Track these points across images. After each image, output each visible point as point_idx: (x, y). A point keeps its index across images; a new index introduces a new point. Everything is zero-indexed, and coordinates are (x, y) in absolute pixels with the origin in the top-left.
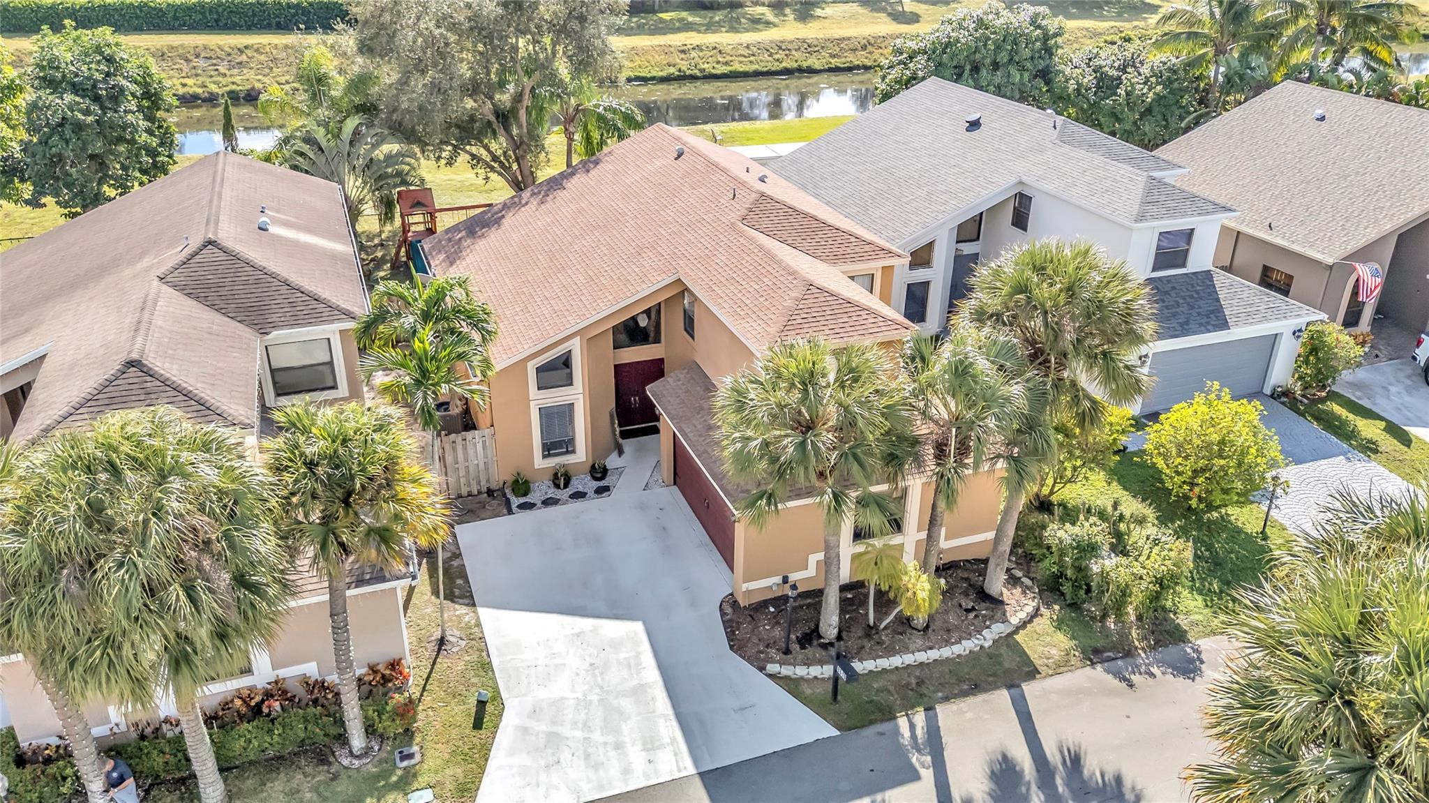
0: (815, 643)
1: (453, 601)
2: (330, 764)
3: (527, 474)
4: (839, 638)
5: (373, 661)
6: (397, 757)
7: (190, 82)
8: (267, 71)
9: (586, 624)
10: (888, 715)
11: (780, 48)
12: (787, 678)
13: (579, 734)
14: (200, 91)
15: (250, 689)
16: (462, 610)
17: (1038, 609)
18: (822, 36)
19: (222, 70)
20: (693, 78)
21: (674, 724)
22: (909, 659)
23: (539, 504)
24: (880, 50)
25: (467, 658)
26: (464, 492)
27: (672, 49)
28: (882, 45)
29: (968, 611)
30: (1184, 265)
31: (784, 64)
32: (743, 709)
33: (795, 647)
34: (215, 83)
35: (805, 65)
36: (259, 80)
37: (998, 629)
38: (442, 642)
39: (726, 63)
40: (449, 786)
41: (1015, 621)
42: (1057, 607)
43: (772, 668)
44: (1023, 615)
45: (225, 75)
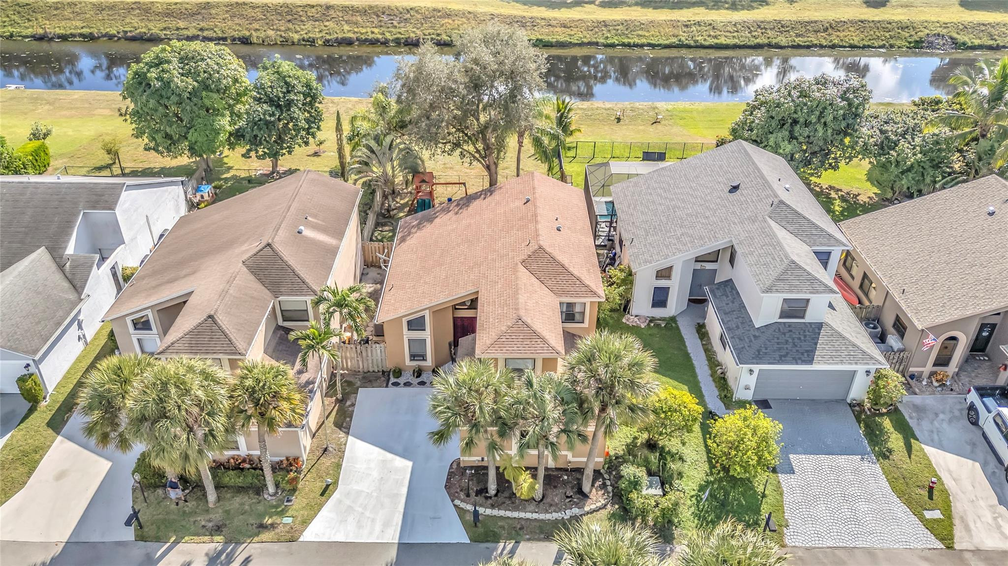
0: (483, 494)
1: (340, 429)
2: (260, 495)
3: (401, 367)
4: (496, 495)
5: (288, 455)
6: (286, 499)
7: (376, 30)
8: (419, 25)
9: (390, 456)
10: (496, 539)
11: (759, 27)
12: (462, 509)
13: (360, 510)
14: (380, 37)
15: (238, 456)
16: (342, 435)
17: (606, 505)
18: (795, 19)
19: (395, 23)
20: (689, 47)
21: (401, 517)
22: (522, 515)
23: (402, 385)
24: (838, 33)
25: (333, 460)
26: (371, 370)
27: (679, 24)
28: (841, 29)
29: (567, 497)
30: (803, 317)
31: (758, 41)
32: (434, 518)
33: (473, 494)
34: (389, 32)
35: (774, 41)
36: (414, 32)
37: (576, 511)
38: (326, 450)
39: (715, 37)
40: (299, 519)
41: (587, 509)
42: (617, 506)
43: (457, 502)
44: (593, 507)
45: (395, 27)
